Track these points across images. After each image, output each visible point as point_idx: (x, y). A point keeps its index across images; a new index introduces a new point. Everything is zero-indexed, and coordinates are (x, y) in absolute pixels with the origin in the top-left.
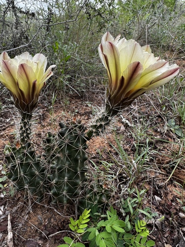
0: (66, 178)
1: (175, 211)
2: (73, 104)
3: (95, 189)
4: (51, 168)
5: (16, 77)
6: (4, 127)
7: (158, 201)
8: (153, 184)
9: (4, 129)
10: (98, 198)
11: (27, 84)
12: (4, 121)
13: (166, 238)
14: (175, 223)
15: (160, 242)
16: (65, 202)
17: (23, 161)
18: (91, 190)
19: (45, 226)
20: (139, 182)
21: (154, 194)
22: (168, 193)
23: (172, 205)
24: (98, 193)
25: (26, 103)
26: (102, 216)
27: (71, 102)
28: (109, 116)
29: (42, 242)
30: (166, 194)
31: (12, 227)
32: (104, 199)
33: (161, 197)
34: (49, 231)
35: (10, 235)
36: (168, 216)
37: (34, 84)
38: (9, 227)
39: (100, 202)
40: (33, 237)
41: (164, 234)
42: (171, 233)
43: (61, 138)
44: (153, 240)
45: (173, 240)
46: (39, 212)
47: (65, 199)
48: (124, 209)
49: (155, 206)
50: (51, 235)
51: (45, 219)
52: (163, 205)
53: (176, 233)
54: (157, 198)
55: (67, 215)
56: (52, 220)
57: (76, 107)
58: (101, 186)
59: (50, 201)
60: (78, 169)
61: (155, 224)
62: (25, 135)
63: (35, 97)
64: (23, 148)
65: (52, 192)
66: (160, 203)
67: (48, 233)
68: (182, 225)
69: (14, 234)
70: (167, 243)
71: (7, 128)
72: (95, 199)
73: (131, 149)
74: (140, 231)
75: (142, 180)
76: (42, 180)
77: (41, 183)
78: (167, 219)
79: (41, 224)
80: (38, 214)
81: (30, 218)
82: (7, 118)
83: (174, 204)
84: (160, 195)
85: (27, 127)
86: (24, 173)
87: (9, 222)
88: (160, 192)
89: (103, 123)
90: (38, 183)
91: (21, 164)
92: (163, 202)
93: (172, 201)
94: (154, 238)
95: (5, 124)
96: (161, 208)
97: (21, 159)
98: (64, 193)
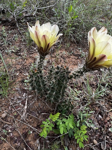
0: (54, 93)
1: (107, 127)
2: (72, 46)
3: (67, 103)
4: (49, 85)
5: (40, 40)
6: (33, 52)
7: (100, 118)
8: (101, 109)
9: (33, 53)
10: (67, 107)
11: (45, 44)
12: (33, 48)
13: (96, 137)
14: (104, 132)
15: (92, 137)
16: (52, 102)
17: (36, 79)
18: (65, 102)
19: (41, 108)
20: (93, 105)
21: (99, 114)
22: (107, 116)
23: (107, 123)
24: (68, 105)
25: (43, 52)
26: (66, 116)
27: (71, 45)
28: (84, 72)
29: (38, 115)
30: (106, 116)
31: (27, 104)
32: (70, 109)
33: (102, 117)
34: (42, 111)
35: (26, 107)
36: (102, 127)
37: (49, 45)
38: (26, 103)
39: (67, 109)
40: (35, 111)
41: (95, 135)
42: (100, 136)
43: (56, 75)
44: (89, 135)
45: (99, 139)
46: (40, 102)
47: (52, 101)
48: (79, 116)
49: (97, 120)
50: (42, 114)
51: (41, 106)
52: (102, 121)
53: (102, 137)
54: (100, 116)
55: (51, 108)
56: (44, 107)
57: (73, 49)
58: (70, 102)
59: (45, 99)
60: (61, 91)
61: (93, 129)
62: (40, 66)
63: (48, 50)
64: (38, 73)
65: (47, 96)
66: (100, 119)
67: (41, 112)
68: (108, 135)
69: (27, 107)
70: (95, 139)
71: (34, 53)
72: (66, 107)
73: (96, 85)
74: (82, 130)
75: (96, 104)
76: (43, 89)
77: (43, 91)
78: (101, 129)
79: (39, 107)
80: (39, 102)
81: (35, 102)
82: (35, 47)
83: (108, 123)
84: (103, 116)
85: (42, 63)
86: (36, 84)
87: (26, 102)
88: (103, 114)
89: (79, 74)
90: (42, 90)
91: (36, 80)
92: (103, 120)
93: (108, 121)
94: (90, 134)
95: (33, 51)
96: (100, 122)
97: (36, 78)
98: (52, 99)
